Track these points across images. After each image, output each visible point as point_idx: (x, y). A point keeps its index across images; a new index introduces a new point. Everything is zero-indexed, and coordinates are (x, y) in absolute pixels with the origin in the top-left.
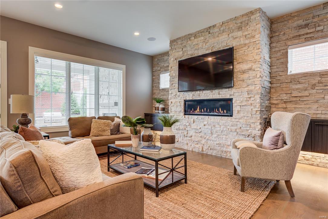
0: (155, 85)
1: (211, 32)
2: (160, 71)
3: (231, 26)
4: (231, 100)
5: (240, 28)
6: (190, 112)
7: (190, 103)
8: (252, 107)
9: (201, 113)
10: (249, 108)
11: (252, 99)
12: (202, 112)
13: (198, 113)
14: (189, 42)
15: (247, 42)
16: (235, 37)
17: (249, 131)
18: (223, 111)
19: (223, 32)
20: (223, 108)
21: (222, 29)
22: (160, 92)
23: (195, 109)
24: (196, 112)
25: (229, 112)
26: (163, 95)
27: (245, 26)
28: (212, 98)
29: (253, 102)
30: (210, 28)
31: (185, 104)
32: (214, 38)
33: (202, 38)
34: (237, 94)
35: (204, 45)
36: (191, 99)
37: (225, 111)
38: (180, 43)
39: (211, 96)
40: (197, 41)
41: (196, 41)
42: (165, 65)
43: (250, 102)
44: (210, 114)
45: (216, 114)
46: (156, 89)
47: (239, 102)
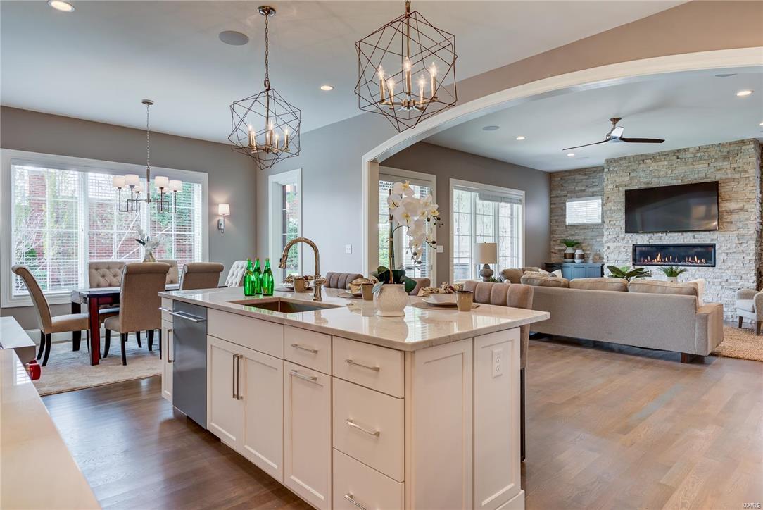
0: (556, 218)
1: (680, 157)
2: (565, 198)
3: (713, 153)
4: (713, 246)
5: (726, 158)
6: (644, 261)
7: (644, 249)
8: (744, 255)
9: (663, 263)
10: (740, 256)
11: (744, 245)
12: (665, 261)
13: (659, 263)
14: (642, 165)
15: (737, 176)
16: (719, 168)
17: (740, 284)
18: (701, 261)
19: (701, 160)
20: (700, 256)
21: (698, 155)
22: (568, 230)
23: (654, 258)
24: (655, 262)
25: (709, 261)
26: (572, 235)
27: (734, 158)
28: (682, 243)
29: (745, 249)
30: (678, 151)
31: (634, 250)
32: (686, 165)
33: (666, 163)
34: (722, 239)
35: (670, 172)
36: (646, 243)
37: (704, 261)
38: (625, 165)
39: (682, 240)
40: (658, 166)
41: (654, 166)
42: (577, 189)
43: (741, 249)
44: (679, 264)
45: (688, 264)
46: (557, 224)
47: (724, 248)
